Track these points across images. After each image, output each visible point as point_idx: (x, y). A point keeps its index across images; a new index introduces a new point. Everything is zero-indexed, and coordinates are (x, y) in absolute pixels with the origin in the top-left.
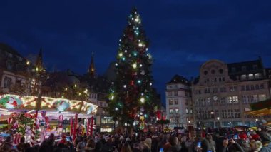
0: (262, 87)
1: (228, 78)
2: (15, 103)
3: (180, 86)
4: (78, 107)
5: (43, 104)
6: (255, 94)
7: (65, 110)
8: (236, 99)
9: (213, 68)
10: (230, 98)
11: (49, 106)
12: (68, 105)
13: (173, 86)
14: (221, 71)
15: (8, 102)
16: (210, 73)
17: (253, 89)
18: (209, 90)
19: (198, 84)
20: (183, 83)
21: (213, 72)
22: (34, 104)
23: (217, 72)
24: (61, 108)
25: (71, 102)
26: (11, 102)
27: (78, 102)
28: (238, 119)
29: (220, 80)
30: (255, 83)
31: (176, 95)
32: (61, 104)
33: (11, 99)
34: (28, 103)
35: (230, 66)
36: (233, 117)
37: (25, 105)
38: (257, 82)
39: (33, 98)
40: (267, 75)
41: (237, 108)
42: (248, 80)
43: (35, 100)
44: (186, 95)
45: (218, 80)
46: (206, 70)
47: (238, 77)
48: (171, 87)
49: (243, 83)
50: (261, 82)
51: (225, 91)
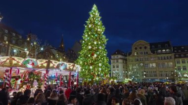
0: (171, 57)
1: (150, 52)
2: (33, 64)
3: (120, 56)
4: (71, 68)
5: (51, 65)
6: (166, 62)
7: (64, 69)
8: (154, 65)
9: (141, 46)
10: (151, 64)
11: (55, 67)
12: (66, 66)
13: (116, 56)
14: (145, 48)
15: (29, 63)
16: (138, 49)
17: (165, 59)
18: (138, 59)
19: (131, 55)
20: (122, 55)
21: (141, 48)
22: (45, 65)
23: (143, 49)
24: (62, 68)
25: (68, 64)
26: (31, 63)
27: (72, 64)
28: (155, 77)
29: (145, 53)
30: (166, 56)
31: (118, 62)
32: (62, 65)
33: (30, 61)
34: (42, 64)
35: (151, 45)
36: (152, 76)
37: (40, 66)
38: (167, 55)
39: (45, 61)
40: (174, 51)
41: (155, 70)
42: (162, 53)
43: (46, 62)
44: (123, 62)
45: (143, 53)
46: (136, 47)
47: (156, 52)
48: (114, 57)
49: (159, 55)
50: (170, 55)
51: (148, 60)
